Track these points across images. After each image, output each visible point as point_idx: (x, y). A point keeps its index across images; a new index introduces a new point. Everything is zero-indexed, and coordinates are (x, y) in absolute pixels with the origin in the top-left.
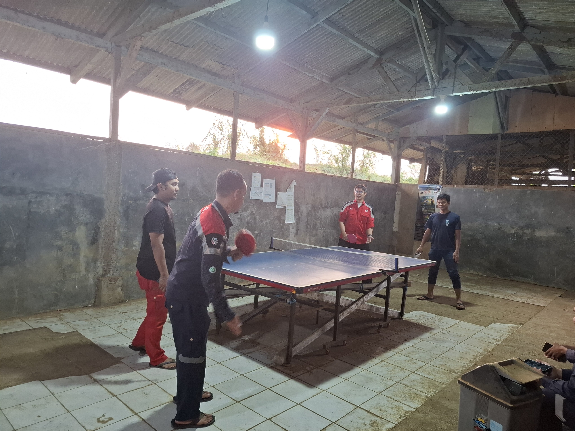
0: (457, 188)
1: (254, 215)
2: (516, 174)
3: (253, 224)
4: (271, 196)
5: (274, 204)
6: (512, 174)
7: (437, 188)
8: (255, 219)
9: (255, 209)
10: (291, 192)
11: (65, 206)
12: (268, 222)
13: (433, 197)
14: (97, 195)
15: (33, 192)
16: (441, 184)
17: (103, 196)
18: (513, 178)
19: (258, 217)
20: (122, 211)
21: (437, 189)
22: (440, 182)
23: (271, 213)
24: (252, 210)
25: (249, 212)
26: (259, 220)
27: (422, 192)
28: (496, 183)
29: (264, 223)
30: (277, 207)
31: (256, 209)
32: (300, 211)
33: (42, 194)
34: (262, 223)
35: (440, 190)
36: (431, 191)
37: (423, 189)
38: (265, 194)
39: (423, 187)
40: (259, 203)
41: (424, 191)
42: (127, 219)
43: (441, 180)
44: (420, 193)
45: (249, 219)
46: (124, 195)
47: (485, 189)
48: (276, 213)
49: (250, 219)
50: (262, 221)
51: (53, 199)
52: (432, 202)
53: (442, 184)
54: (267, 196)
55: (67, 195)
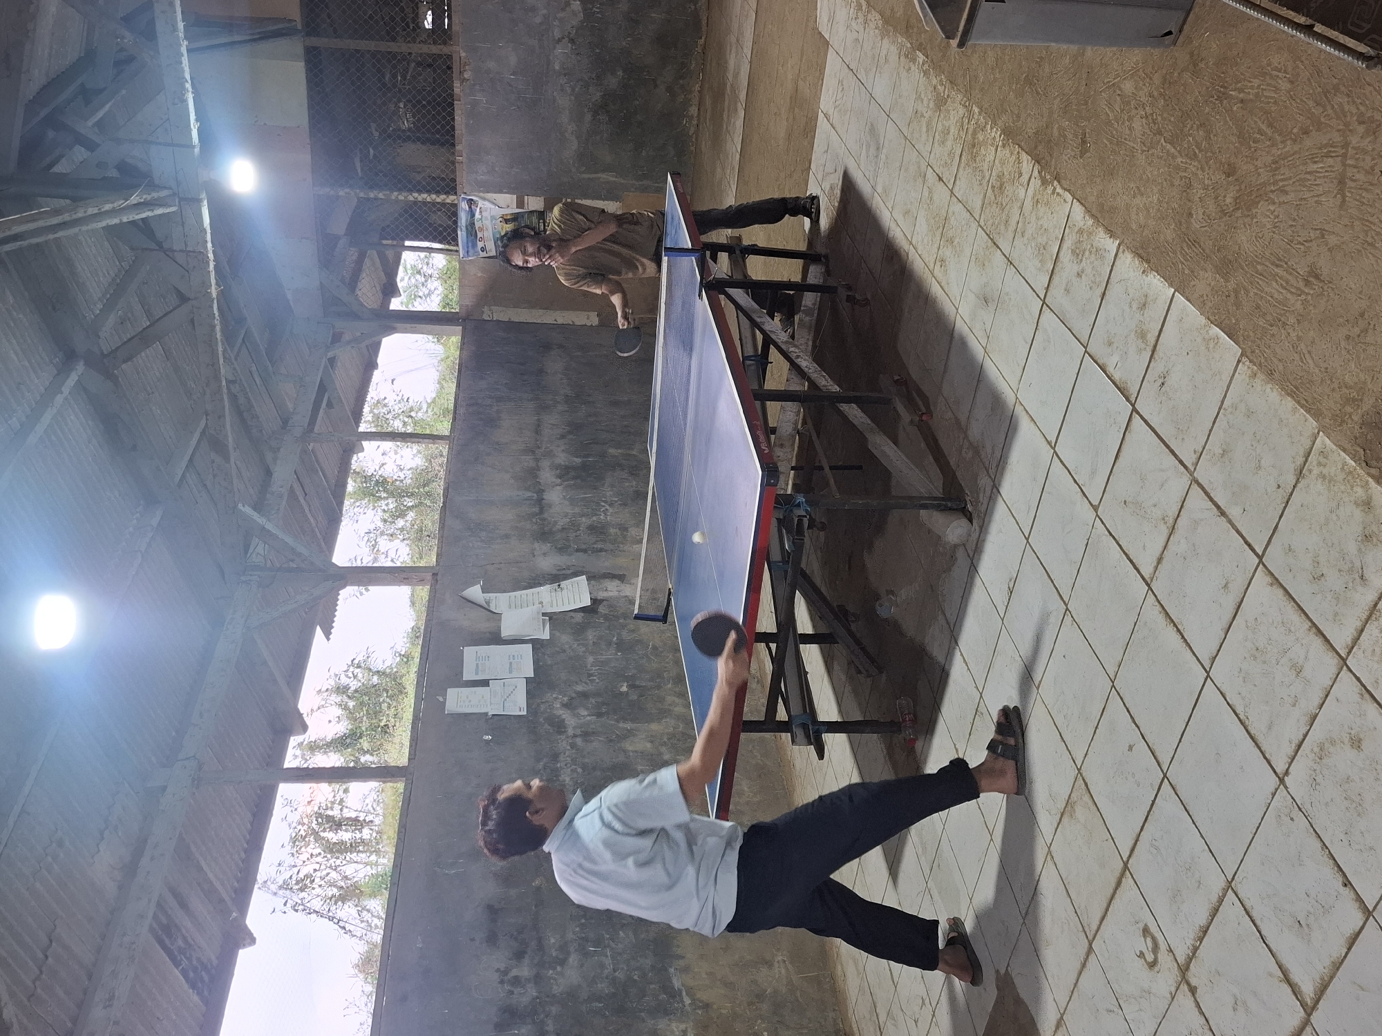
0: (464, 155)
1: (572, 698)
2: (418, 20)
3: (600, 700)
4: (516, 657)
5: (537, 644)
6: (419, 25)
7: (468, 209)
8: (585, 695)
9: (556, 698)
10: (500, 601)
12: (591, 659)
13: (493, 218)
16: (455, 197)
18: (428, 23)
19: (579, 688)
21: (470, 207)
22: (451, 199)
23: (564, 651)
24: (558, 706)
25: (565, 715)
26: (586, 683)
27: (483, 249)
28: (445, 50)
29: (594, 668)
30: (546, 635)
31: (554, 696)
32: (554, 572)
34: (595, 676)
35: (472, 200)
36: (477, 225)
37: (474, 245)
38: (511, 672)
39: (468, 247)
40: (535, 687)
41: (480, 244)
43: (445, 196)
44: (484, 254)
45: (586, 713)
47: (464, 79)
48: (565, 638)
49: (587, 709)
50: (590, 675)
52: (507, 221)
53: (456, 194)
54: (514, 666)
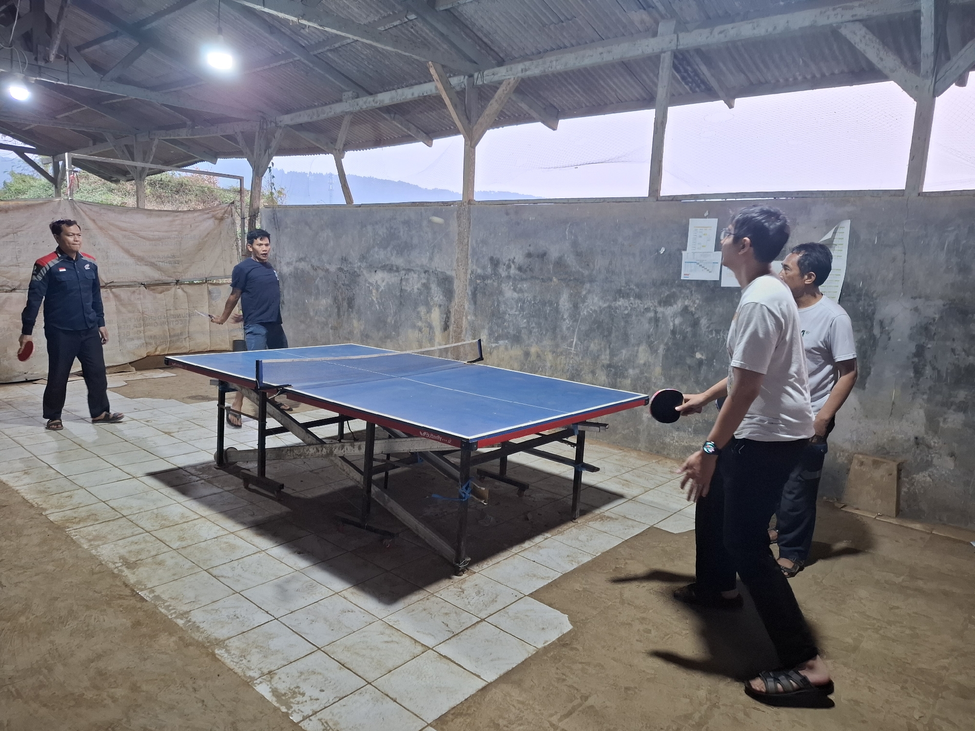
1: (693, 315)
3: (689, 335)
8: (695, 324)
9: (694, 303)
11: (424, 285)
14: (449, 273)
15: (404, 269)
17: (453, 274)
19: (704, 322)
20: (470, 293)
24: (686, 303)
25: (678, 306)
26: (708, 327)
31: (697, 301)
33: (409, 270)
40: (709, 287)
42: (475, 303)
45: (677, 321)
46: (472, 272)
49: (681, 324)
51: (416, 276)
55: (425, 272)
